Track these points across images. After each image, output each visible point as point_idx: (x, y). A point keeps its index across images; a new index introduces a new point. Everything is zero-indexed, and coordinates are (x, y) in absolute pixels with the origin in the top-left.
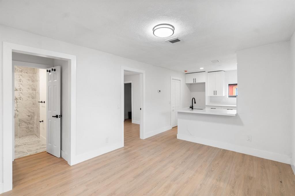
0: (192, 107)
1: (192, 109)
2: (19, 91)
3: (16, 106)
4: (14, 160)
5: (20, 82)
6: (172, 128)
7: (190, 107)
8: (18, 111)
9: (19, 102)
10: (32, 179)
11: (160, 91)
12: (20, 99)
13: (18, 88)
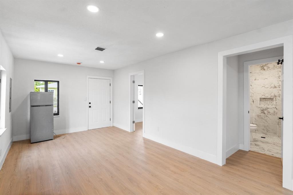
2: (278, 88)
3: (275, 104)
4: (249, 151)
5: (279, 78)
8: (277, 109)
9: (278, 100)
10: (238, 170)
12: (279, 97)
13: (277, 85)
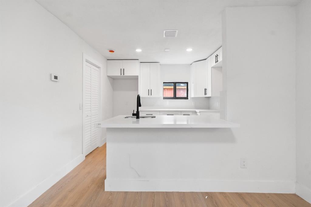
0: (137, 115)
1: (138, 117)
6: (84, 158)
7: (134, 115)
11: (56, 78)
